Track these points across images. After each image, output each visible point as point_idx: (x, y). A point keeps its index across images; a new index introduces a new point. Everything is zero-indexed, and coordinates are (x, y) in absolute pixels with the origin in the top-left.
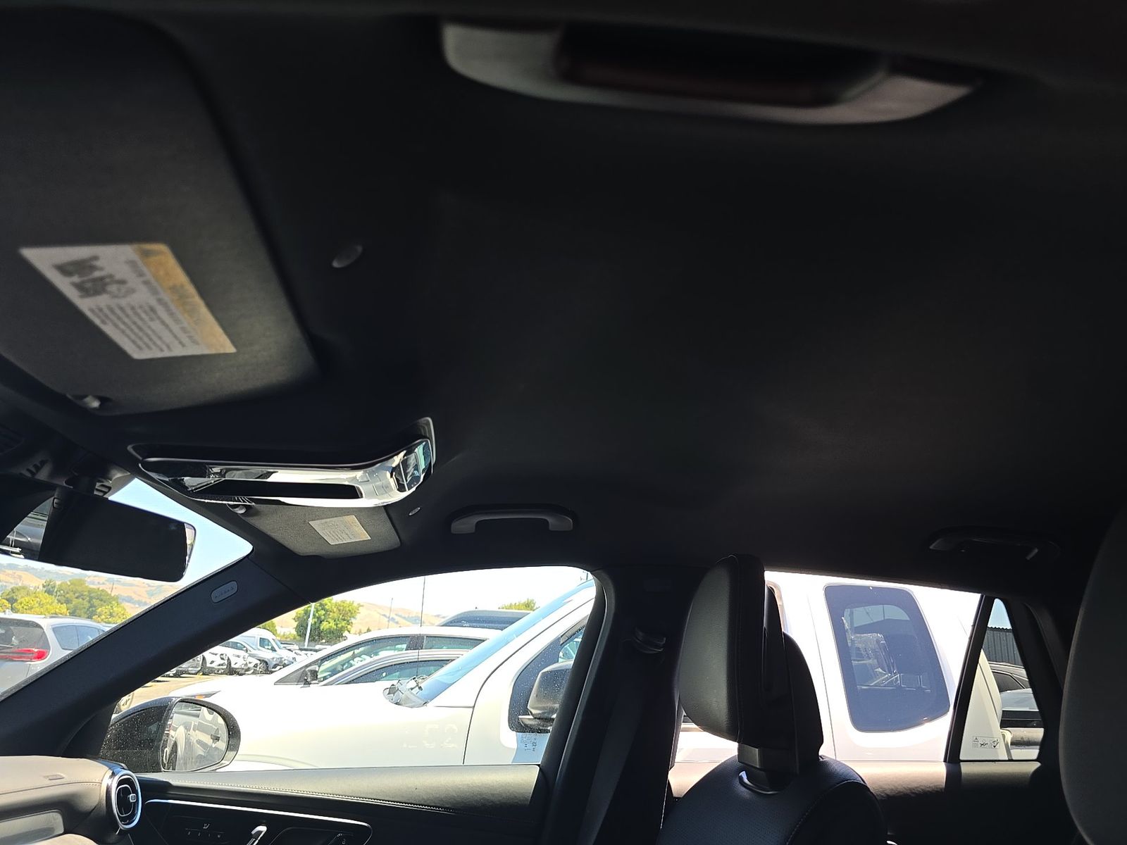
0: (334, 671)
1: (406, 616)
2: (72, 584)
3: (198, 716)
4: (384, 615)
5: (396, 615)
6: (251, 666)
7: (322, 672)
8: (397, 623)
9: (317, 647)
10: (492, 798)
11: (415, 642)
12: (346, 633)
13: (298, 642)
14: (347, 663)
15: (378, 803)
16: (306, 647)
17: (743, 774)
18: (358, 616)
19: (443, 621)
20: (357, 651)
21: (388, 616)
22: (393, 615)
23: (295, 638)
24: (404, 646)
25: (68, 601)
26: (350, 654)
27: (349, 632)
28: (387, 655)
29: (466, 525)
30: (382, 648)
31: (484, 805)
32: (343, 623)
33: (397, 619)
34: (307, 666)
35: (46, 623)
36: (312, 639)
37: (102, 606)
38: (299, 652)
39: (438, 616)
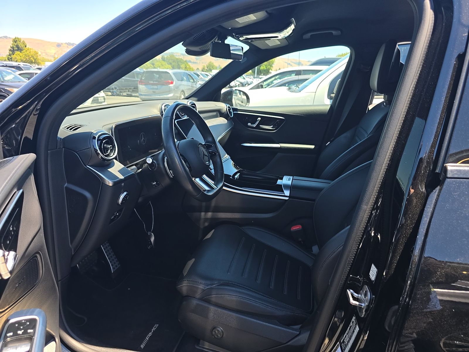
0: (268, 85)
1: (295, 62)
2: (170, 57)
3: (237, 96)
4: (286, 62)
5: (291, 62)
6: (237, 85)
7: (265, 85)
8: (291, 65)
9: (260, 77)
10: (317, 113)
11: (298, 73)
12: (270, 71)
13: (253, 75)
14: (272, 82)
15: (287, 113)
16: (256, 77)
17: (385, 103)
18: (275, 63)
19: (310, 63)
20: (276, 77)
21: (287, 62)
22: (289, 62)
23: (251, 74)
24: (294, 74)
25: (171, 64)
26: (273, 78)
27: (272, 70)
28: (287, 79)
29: (308, 36)
30: (286, 76)
31: (314, 114)
32: (269, 66)
33: (291, 63)
34: (259, 83)
35: (171, 72)
36: (258, 74)
37: (181, 65)
38: (253, 79)
39: (309, 61)
